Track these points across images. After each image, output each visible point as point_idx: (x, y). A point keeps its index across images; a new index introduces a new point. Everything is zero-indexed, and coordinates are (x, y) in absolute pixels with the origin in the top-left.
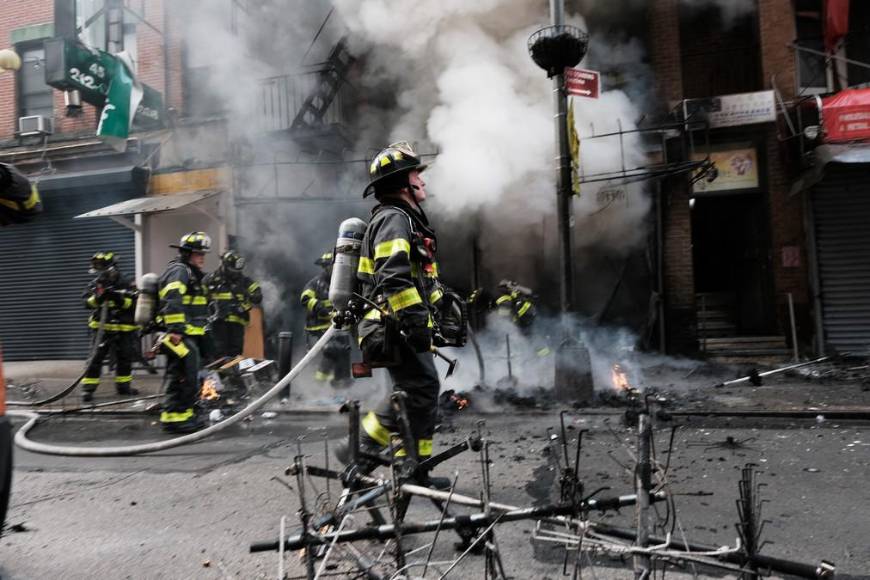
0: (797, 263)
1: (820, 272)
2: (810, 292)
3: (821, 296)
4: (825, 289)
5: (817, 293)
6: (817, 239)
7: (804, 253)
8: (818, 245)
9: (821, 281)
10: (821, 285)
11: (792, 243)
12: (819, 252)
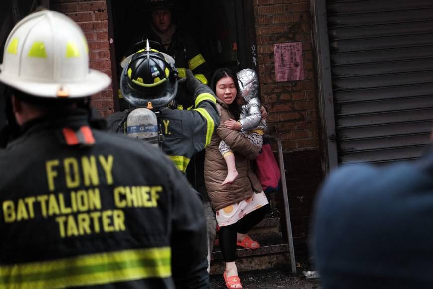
0: (298, 75)
1: (336, 89)
2: (320, 128)
3: (338, 139)
4: (345, 124)
5: (330, 130)
6: (331, 26)
7: (310, 55)
8: (331, 39)
9: (338, 107)
10: (338, 117)
11: (289, 36)
12: (333, 51)
